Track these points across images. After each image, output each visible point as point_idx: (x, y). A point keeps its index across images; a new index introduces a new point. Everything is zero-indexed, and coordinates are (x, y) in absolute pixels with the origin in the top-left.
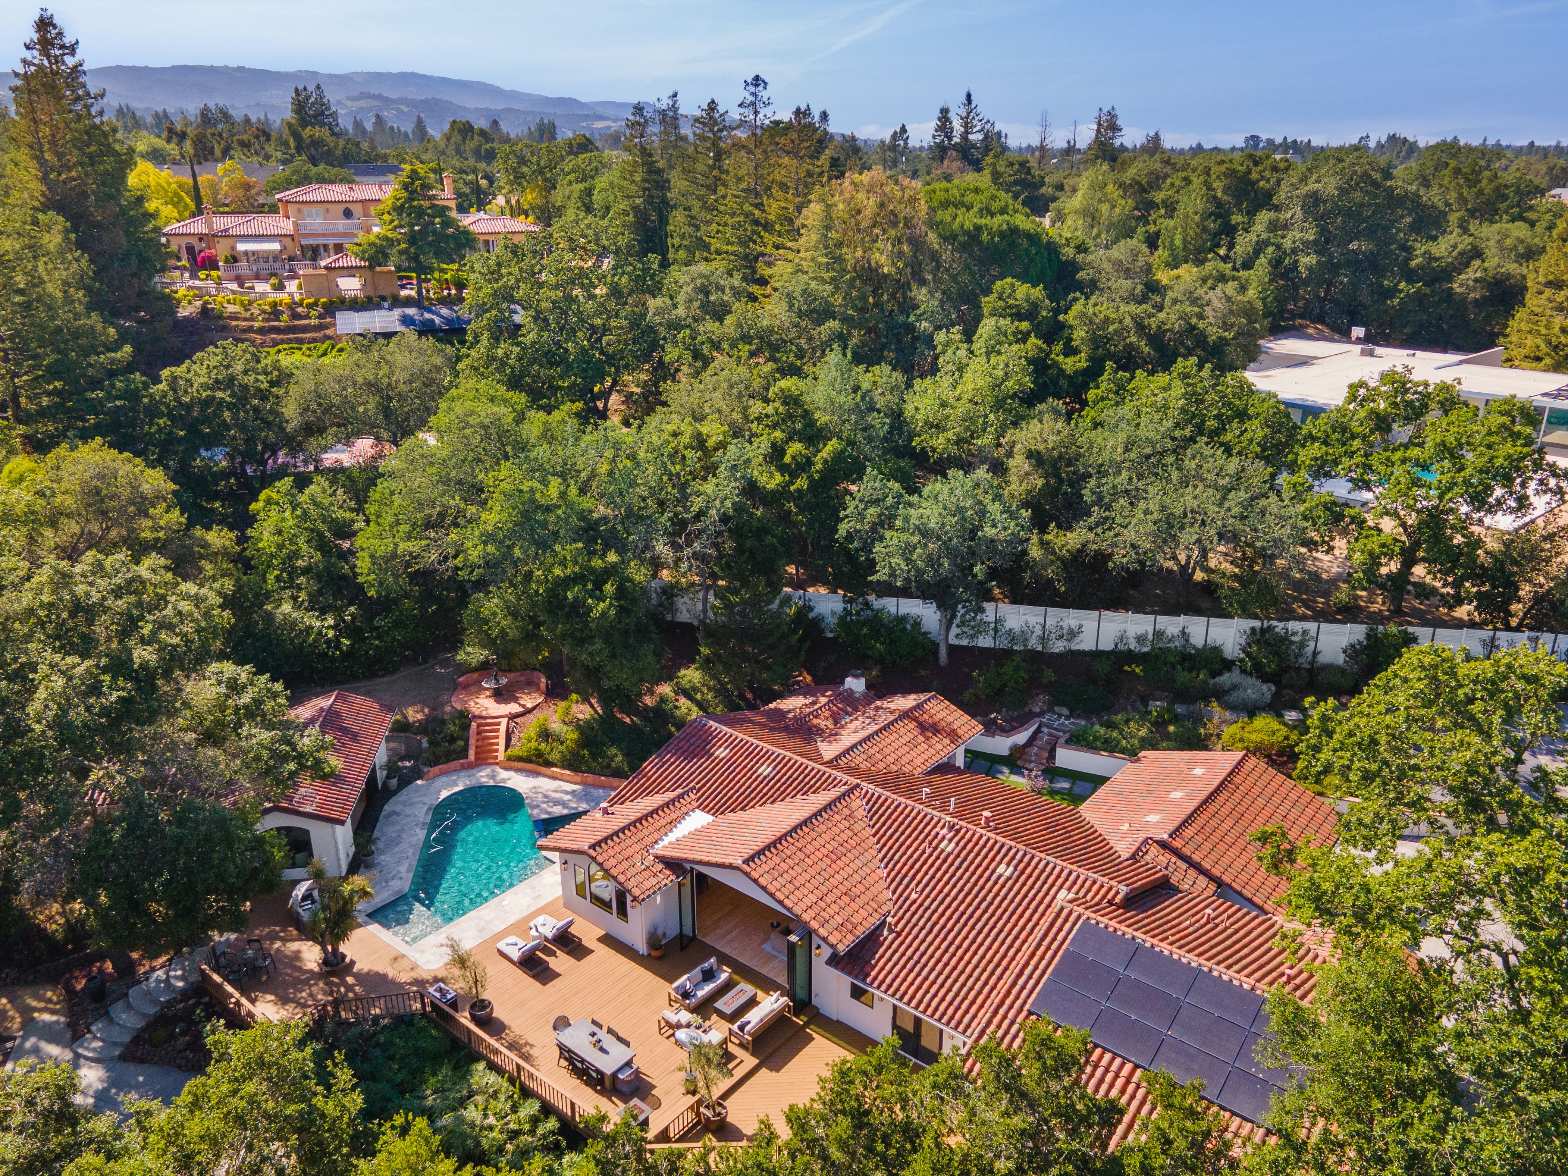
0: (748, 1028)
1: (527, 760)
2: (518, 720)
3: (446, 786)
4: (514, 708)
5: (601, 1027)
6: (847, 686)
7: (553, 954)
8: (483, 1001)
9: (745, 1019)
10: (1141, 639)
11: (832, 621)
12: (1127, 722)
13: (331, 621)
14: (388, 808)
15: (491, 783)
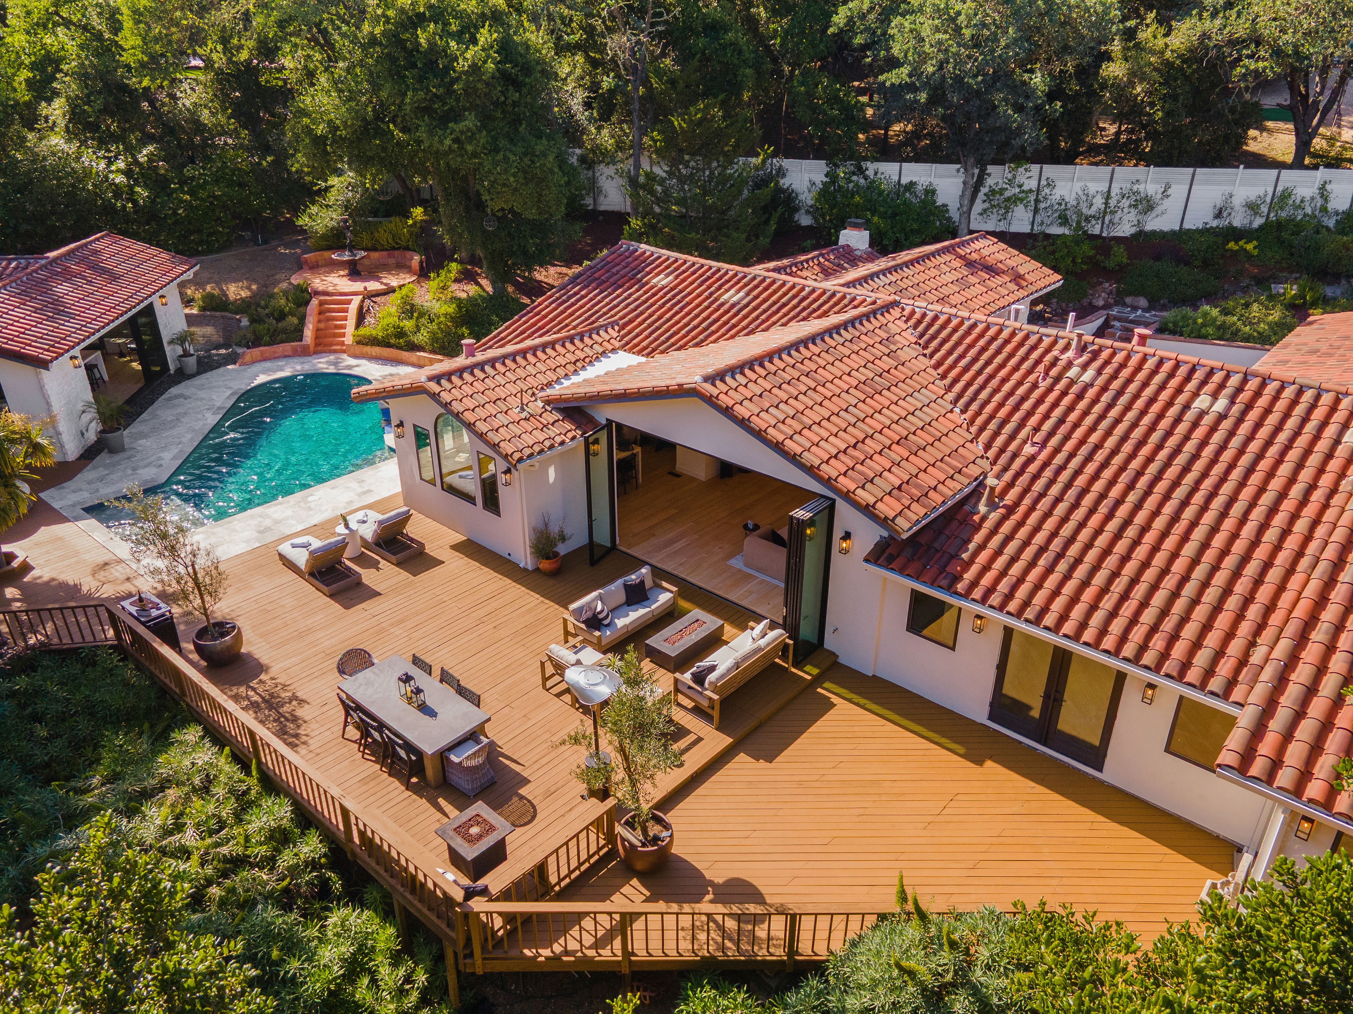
0: (712, 677)
1: (383, 343)
2: (377, 299)
3: (264, 372)
4: (373, 286)
5: (428, 669)
6: (842, 241)
7: (375, 565)
8: (221, 625)
9: (706, 663)
10: (1253, 207)
11: (807, 198)
12: (1247, 305)
13: (121, 164)
14: (174, 391)
15: (332, 370)
